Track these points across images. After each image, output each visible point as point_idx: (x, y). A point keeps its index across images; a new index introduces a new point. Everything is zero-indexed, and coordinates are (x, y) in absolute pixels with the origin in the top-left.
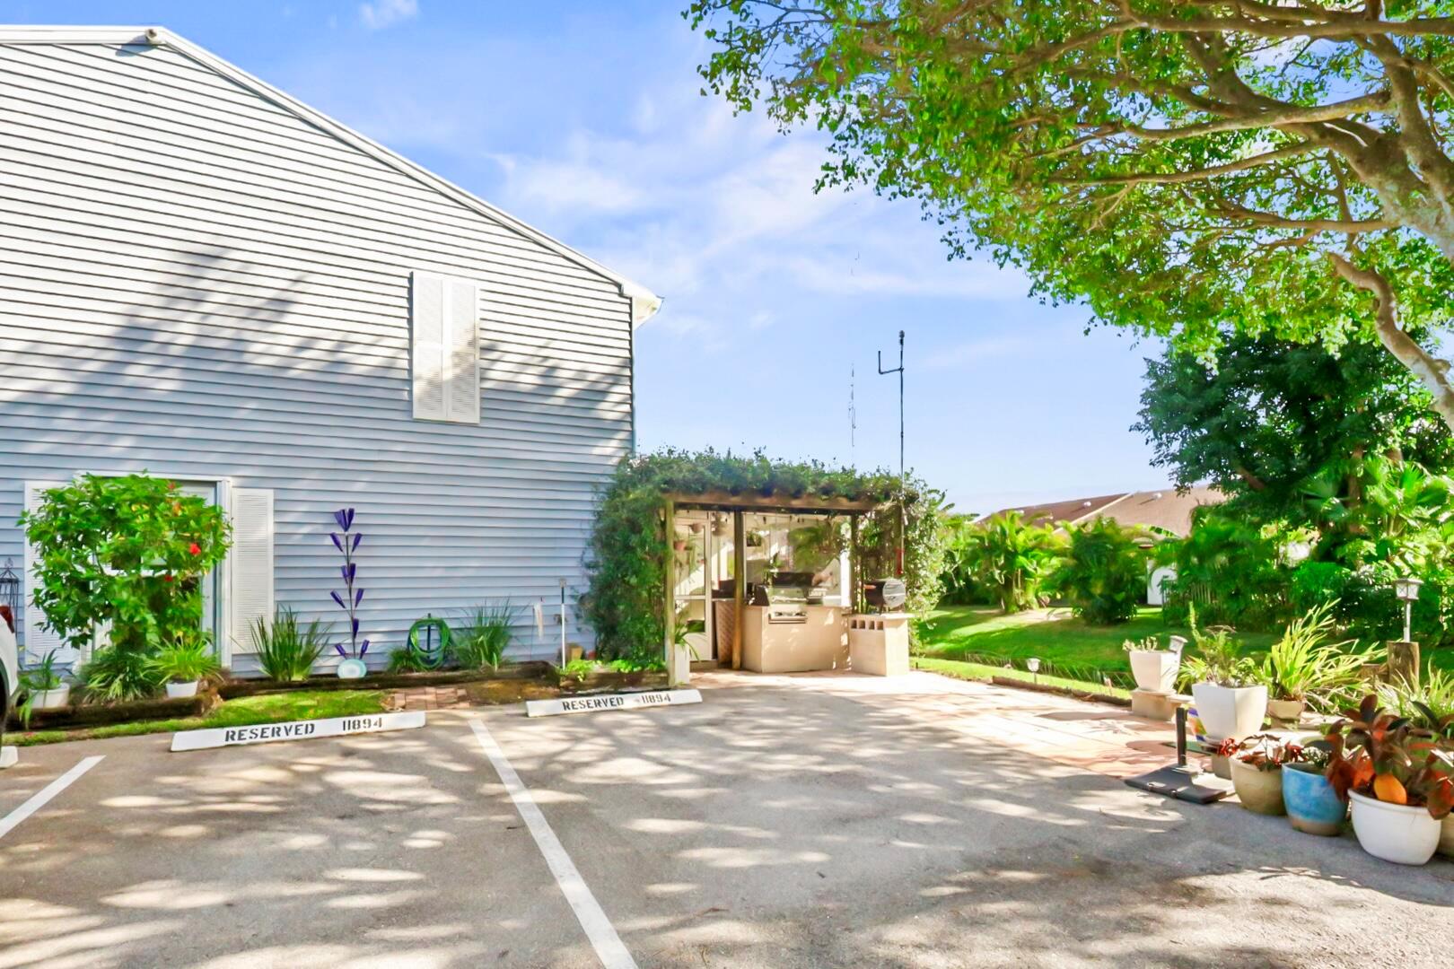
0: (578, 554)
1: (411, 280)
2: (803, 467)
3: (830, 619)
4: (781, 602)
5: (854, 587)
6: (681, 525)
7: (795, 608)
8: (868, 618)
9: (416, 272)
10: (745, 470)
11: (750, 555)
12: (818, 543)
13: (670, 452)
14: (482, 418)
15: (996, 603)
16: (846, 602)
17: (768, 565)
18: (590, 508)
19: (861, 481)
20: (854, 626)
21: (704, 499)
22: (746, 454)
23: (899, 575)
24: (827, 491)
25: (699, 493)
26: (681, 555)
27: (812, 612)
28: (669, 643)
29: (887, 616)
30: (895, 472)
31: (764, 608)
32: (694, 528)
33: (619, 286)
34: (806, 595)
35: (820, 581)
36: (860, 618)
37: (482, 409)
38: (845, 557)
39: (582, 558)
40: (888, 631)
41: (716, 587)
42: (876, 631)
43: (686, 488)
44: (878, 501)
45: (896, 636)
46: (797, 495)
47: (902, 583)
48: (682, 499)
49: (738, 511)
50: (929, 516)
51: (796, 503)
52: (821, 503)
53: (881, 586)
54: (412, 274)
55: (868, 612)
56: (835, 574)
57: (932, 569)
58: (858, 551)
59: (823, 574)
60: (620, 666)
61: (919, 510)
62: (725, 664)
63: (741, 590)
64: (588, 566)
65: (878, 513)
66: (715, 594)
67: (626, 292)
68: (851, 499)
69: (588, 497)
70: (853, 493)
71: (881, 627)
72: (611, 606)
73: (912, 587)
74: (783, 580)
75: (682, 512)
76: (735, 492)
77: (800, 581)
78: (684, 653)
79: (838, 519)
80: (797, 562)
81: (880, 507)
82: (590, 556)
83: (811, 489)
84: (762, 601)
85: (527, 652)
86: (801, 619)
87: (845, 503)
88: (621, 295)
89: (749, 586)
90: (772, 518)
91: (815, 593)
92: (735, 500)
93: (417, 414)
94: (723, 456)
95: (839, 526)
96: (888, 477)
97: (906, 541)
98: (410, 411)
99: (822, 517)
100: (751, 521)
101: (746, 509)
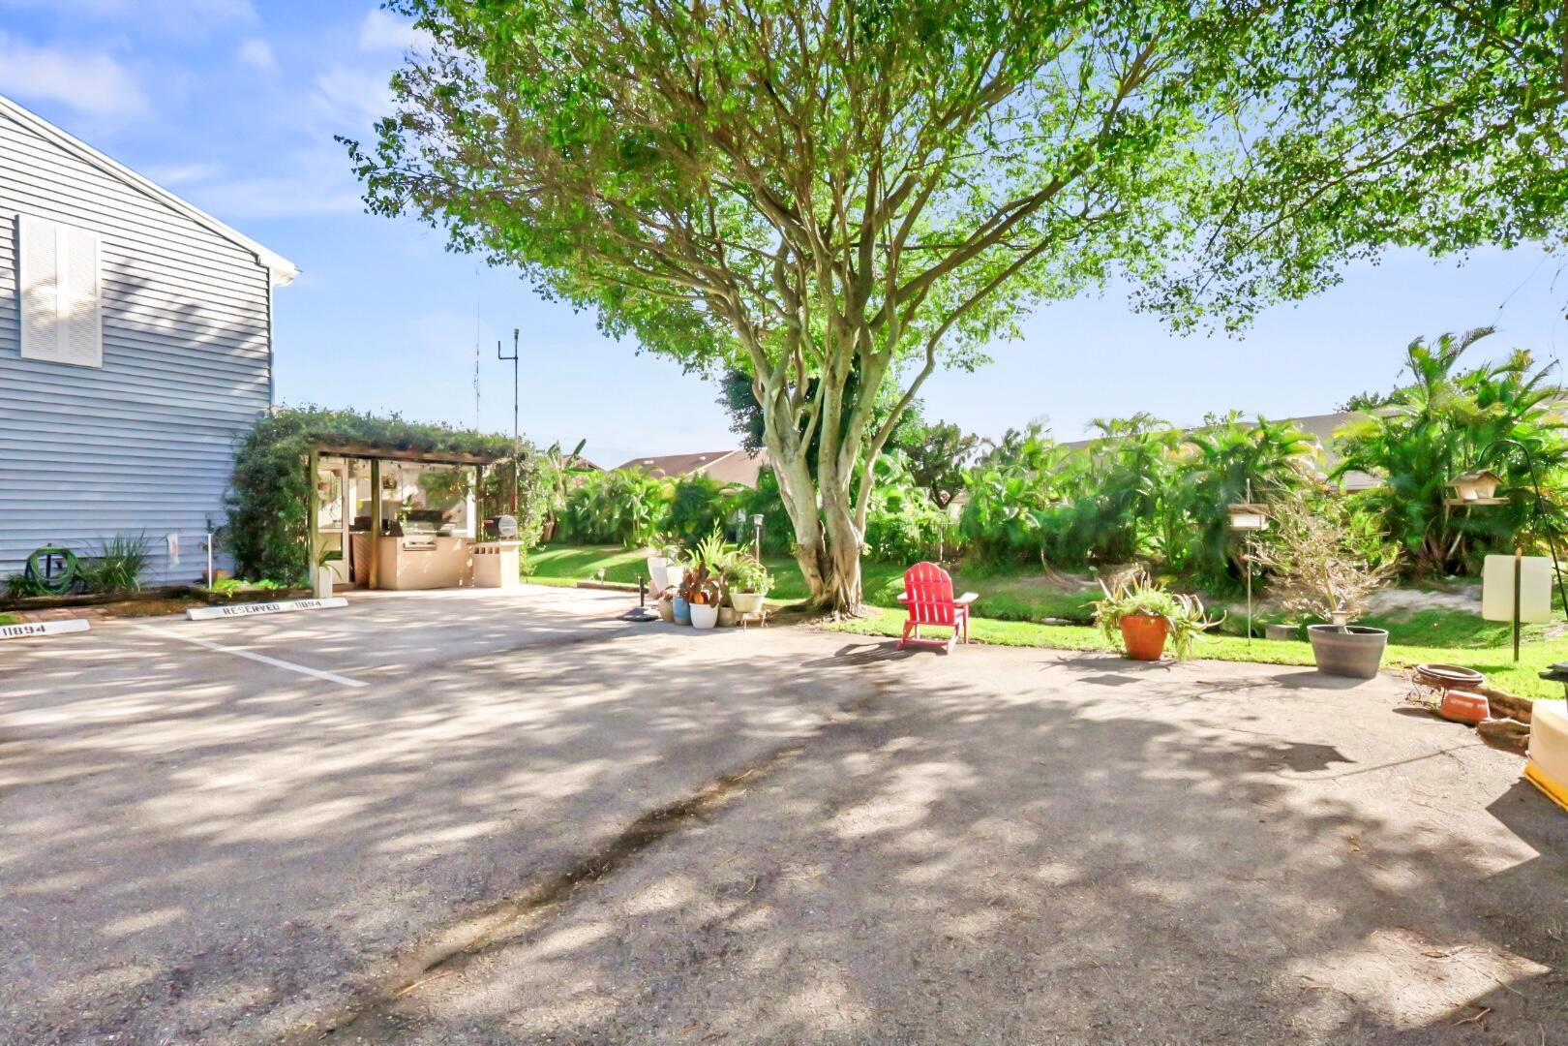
0: (220, 491)
1: (16, 221)
2: (434, 429)
3: (458, 546)
4: (414, 534)
5: (478, 521)
6: (324, 470)
7: (428, 538)
8: (487, 545)
9: (21, 215)
10: (384, 428)
11: (385, 495)
12: (445, 486)
13: (312, 408)
14: (104, 363)
15: (620, 542)
16: (471, 532)
17: (400, 504)
18: (228, 450)
19: (482, 441)
20: (477, 552)
21: (346, 450)
22: (386, 416)
23: (512, 513)
24: (454, 448)
25: (343, 445)
26: (322, 494)
27: (442, 541)
28: (313, 566)
29: (502, 543)
30: (511, 435)
31: (399, 539)
32: (336, 472)
33: (256, 256)
34: (438, 528)
35: (450, 517)
36: (481, 545)
37: (104, 354)
38: (471, 497)
39: (223, 496)
40: (503, 554)
41: (353, 523)
42: (494, 555)
43: (331, 440)
44: (496, 457)
45: (510, 558)
46: (428, 451)
47: (513, 519)
48: (326, 449)
49: (375, 460)
50: (536, 470)
51: (427, 456)
52: (449, 456)
53: (497, 521)
54: (17, 217)
55: (486, 540)
56: (462, 512)
57: (537, 511)
58: (480, 494)
59: (453, 511)
60: (265, 584)
61: (529, 466)
62: (364, 585)
63: (377, 524)
64: (229, 502)
65: (499, 465)
66: (352, 528)
67: (263, 262)
68: (474, 455)
69: (227, 441)
70: (476, 450)
71: (498, 551)
72: (255, 536)
73: (521, 523)
74: (415, 516)
75: (323, 459)
76: (375, 446)
77: (432, 518)
78: (327, 576)
79: (465, 468)
80: (429, 502)
81: (499, 461)
82: (231, 493)
83: (441, 446)
84: (397, 531)
85: (162, 579)
86: (432, 546)
87: (469, 457)
88: (258, 264)
89: (385, 522)
90: (405, 465)
91: (445, 528)
92: (374, 452)
93: (26, 353)
94: (363, 415)
95: (465, 474)
96: (505, 439)
97: (520, 489)
98: (18, 351)
99: (450, 467)
100: (386, 468)
101: (382, 458)
